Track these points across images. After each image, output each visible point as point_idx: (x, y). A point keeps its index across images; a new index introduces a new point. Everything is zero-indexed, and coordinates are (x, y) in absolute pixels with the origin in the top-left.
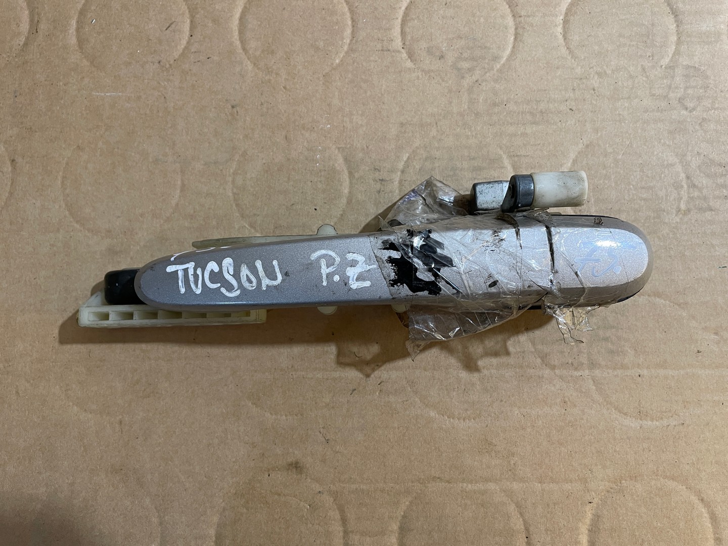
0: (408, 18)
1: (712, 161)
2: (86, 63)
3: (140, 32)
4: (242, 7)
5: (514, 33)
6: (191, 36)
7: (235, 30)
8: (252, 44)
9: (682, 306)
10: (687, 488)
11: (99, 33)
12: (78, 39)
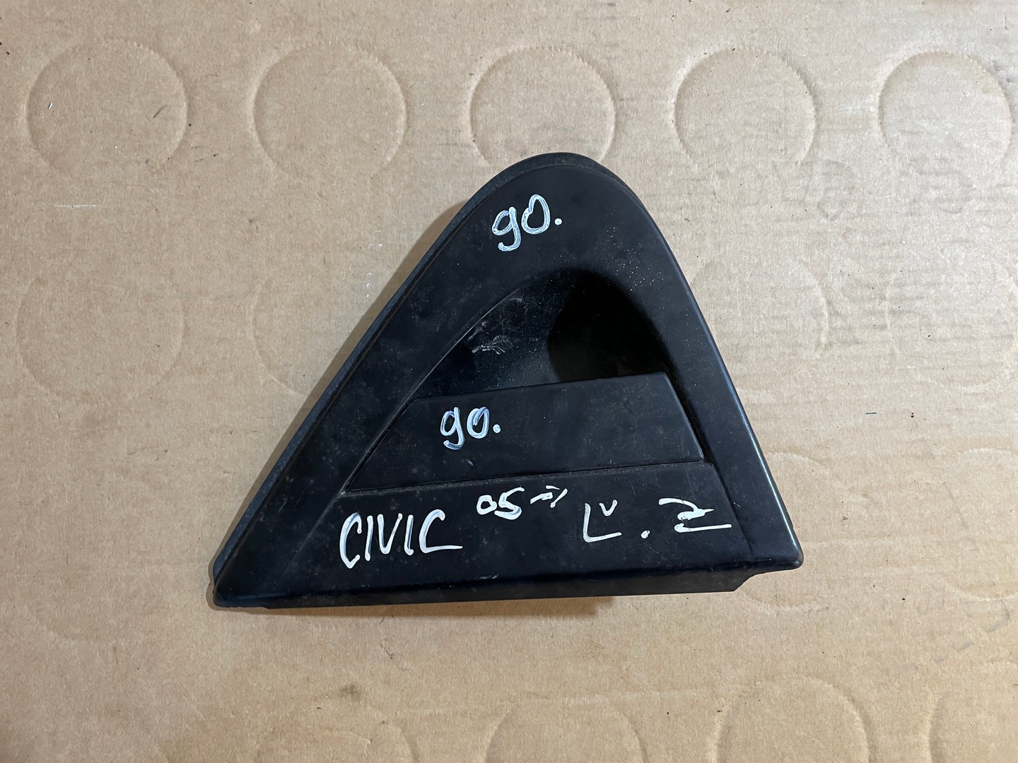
0: (479, 102)
1: (858, 282)
2: (43, 163)
3: (118, 121)
4: (259, 85)
5: (614, 121)
6: (190, 125)
7: (250, 117)
8: (274, 137)
9: (824, 463)
10: (834, 686)
11: (60, 122)
12: (30, 130)
